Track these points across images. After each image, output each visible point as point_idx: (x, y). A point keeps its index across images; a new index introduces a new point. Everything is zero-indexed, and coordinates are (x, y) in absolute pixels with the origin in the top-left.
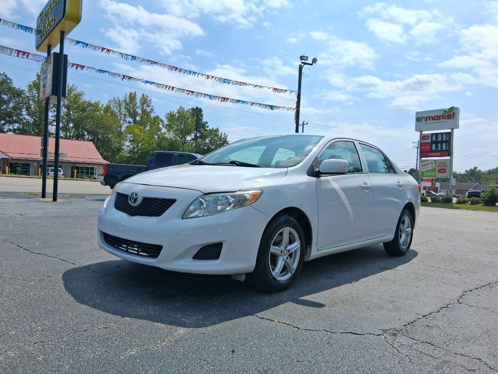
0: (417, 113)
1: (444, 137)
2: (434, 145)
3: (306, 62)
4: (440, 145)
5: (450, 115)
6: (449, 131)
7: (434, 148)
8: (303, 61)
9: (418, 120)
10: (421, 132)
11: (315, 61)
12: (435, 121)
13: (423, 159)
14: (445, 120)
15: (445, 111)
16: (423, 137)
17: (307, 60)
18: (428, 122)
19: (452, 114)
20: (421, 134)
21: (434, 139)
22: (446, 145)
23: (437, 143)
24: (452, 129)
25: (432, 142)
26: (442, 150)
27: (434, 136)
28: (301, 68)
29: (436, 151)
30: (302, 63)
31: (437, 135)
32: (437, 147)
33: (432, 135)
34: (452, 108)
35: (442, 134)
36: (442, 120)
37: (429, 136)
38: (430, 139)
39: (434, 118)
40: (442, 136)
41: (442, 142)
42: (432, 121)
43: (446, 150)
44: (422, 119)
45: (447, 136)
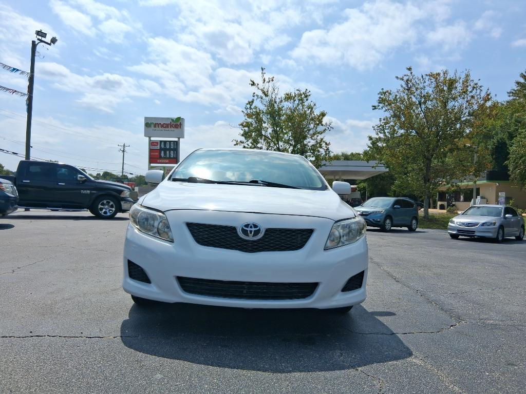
0: (146, 118)
1: (172, 145)
2: (163, 152)
3: (43, 39)
4: (168, 152)
5: (177, 124)
6: (176, 139)
7: (162, 155)
8: (40, 38)
9: (147, 125)
10: (150, 138)
11: (54, 41)
12: (163, 129)
13: (152, 165)
14: (172, 129)
15: (172, 120)
16: (152, 143)
17: (45, 37)
18: (157, 128)
19: (179, 123)
20: (150, 140)
21: (163, 146)
22: (174, 153)
23: (165, 150)
24: (179, 138)
25: (161, 149)
26: (170, 158)
27: (163, 143)
28: (34, 45)
29: (165, 158)
30: (38, 39)
31: (165, 142)
32: (165, 154)
33: (161, 141)
34: (179, 118)
35: (170, 142)
36: (169, 129)
37: (157, 143)
38: (159, 146)
39: (162, 126)
40: (170, 145)
41: (170, 150)
42: (160, 129)
43: (174, 158)
44: (151, 125)
45: (174, 144)
